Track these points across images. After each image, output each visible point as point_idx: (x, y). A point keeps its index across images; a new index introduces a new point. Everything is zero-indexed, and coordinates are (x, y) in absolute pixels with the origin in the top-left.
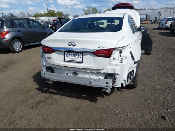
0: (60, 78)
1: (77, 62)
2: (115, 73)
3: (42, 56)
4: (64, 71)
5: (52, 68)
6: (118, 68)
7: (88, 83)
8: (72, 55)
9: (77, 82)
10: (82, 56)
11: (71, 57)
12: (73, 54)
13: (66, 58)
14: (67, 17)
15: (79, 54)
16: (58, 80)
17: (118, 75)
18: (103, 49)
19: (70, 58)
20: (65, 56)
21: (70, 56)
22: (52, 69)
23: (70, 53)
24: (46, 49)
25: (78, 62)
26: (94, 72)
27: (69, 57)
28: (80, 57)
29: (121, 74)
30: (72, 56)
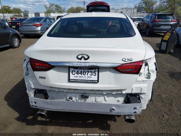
0: (63, 107)
1: (89, 81)
2: (142, 92)
3: (28, 74)
4: (65, 94)
5: (45, 90)
6: (145, 86)
7: (109, 111)
8: (81, 72)
9: (91, 110)
10: (97, 73)
11: (80, 75)
12: (83, 71)
13: (72, 77)
14: (27, 14)
15: (93, 71)
16: (59, 109)
17: (144, 94)
18: (129, 62)
19: (78, 77)
20: (71, 73)
21: (78, 74)
22: (45, 92)
23: (78, 70)
24: (37, 64)
25: (92, 81)
26: (113, 93)
27: (76, 75)
28: (95, 74)
29: (148, 94)
30: (82, 74)
